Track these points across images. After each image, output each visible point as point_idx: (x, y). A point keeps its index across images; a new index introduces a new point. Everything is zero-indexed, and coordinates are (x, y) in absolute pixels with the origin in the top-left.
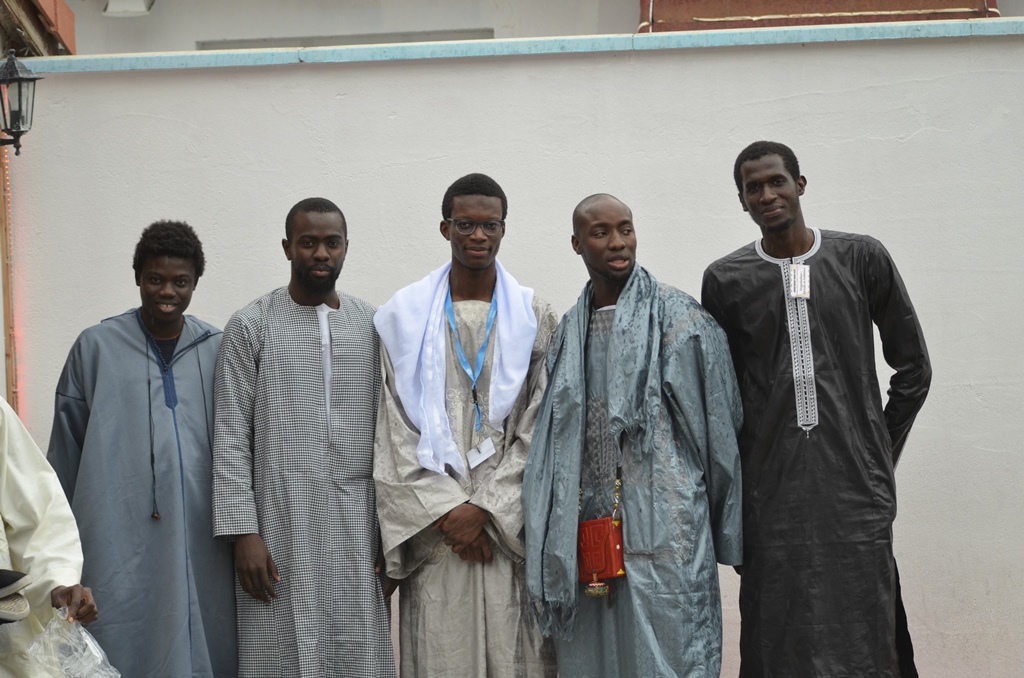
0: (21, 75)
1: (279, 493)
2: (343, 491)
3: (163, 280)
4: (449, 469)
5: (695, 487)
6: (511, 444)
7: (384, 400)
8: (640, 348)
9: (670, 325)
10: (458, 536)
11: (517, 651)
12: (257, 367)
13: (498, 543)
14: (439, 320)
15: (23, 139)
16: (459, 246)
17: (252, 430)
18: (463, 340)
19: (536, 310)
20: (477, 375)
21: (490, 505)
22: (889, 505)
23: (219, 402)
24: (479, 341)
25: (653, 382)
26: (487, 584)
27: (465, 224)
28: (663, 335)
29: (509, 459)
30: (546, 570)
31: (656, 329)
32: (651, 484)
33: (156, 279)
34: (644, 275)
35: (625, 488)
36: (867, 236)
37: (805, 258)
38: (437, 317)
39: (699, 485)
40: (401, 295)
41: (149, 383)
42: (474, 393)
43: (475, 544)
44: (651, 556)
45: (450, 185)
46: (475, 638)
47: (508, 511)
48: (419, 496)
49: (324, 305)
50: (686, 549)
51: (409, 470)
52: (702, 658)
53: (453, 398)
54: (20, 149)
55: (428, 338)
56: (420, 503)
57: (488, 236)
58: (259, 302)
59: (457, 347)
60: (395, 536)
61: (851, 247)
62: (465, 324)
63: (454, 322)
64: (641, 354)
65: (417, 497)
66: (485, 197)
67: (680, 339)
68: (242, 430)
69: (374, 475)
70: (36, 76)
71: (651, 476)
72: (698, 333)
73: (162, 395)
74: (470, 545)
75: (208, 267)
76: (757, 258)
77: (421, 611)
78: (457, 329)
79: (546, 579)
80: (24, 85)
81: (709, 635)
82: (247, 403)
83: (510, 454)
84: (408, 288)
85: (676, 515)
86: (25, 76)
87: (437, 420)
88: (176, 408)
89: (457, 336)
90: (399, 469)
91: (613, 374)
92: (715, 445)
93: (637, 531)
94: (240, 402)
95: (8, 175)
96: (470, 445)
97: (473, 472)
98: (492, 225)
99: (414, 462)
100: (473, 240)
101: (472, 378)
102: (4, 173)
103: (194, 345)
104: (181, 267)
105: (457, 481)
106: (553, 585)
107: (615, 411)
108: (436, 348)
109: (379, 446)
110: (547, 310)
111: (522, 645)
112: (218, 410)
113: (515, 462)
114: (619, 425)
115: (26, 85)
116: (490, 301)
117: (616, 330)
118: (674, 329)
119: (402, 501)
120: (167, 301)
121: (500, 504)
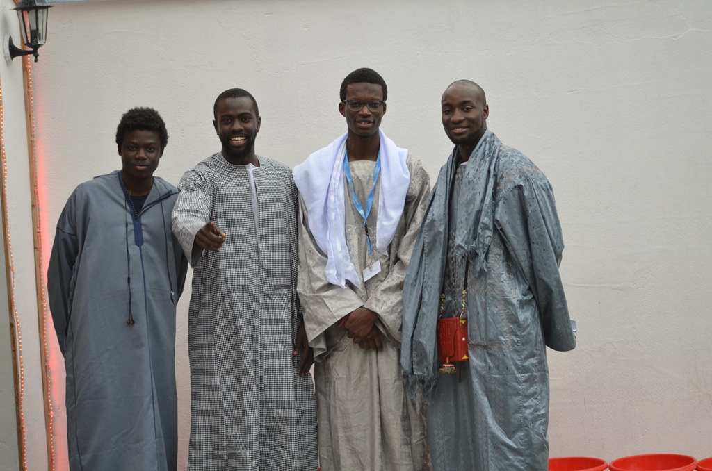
0: (37, 4)
3: (137, 147)
4: (349, 283)
5: (521, 296)
6: (395, 263)
7: (302, 235)
8: (478, 194)
9: (502, 178)
10: (357, 331)
11: (403, 413)
13: (386, 335)
14: (339, 176)
15: (39, 51)
16: (352, 120)
18: (357, 189)
19: (410, 165)
20: (367, 214)
21: (377, 308)
24: (368, 190)
25: (485, 219)
26: (380, 365)
27: (355, 103)
28: (496, 185)
29: (392, 274)
30: (414, 352)
31: (492, 179)
32: (486, 294)
33: (132, 148)
34: (492, 140)
35: (469, 296)
38: (338, 174)
39: (525, 295)
40: (312, 157)
42: (366, 227)
43: (368, 337)
44: (485, 347)
45: (345, 77)
46: (372, 404)
47: (391, 312)
48: (327, 303)
50: (513, 342)
51: (320, 284)
53: (351, 231)
54: (38, 58)
55: (331, 189)
56: (328, 308)
57: (372, 112)
59: (353, 194)
62: (358, 178)
63: (350, 177)
64: (479, 198)
65: (325, 303)
66: (370, 84)
67: (507, 188)
70: (49, 4)
71: (486, 288)
72: (522, 183)
73: (133, 237)
74: (365, 337)
77: (332, 384)
78: (352, 182)
79: (414, 359)
80: (40, 11)
83: (393, 271)
84: (318, 152)
85: (504, 317)
86: (41, 4)
87: (339, 249)
88: (142, 247)
89: (352, 187)
90: (313, 284)
91: (460, 213)
92: (538, 266)
93: (476, 328)
95: (30, 76)
96: (364, 266)
97: (366, 284)
98: (375, 104)
99: (324, 279)
100: (360, 115)
101: (364, 217)
102: (28, 75)
103: (159, 200)
104: (151, 137)
106: (420, 363)
107: (459, 240)
108: (337, 196)
109: (301, 267)
110: (418, 164)
113: (396, 276)
114: (462, 250)
115: (41, 11)
116: (376, 160)
117: (465, 180)
118: (504, 180)
119: (316, 307)
120: (140, 162)
121: (385, 307)
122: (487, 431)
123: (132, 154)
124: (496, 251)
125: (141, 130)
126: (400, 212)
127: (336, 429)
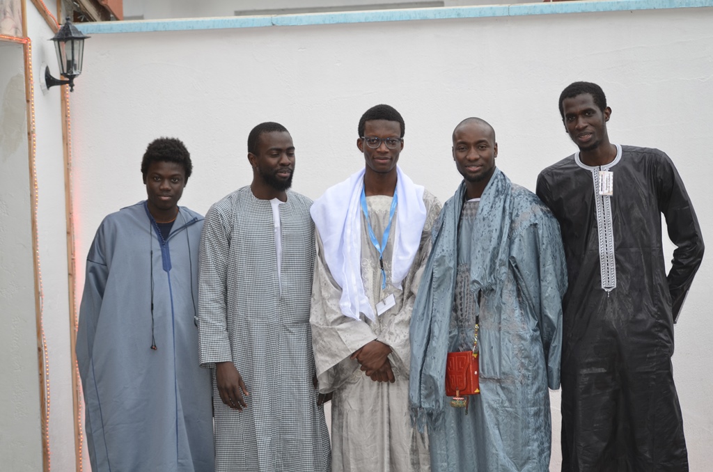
0: (73, 35)
1: (245, 333)
2: (290, 332)
3: (162, 178)
4: (363, 316)
5: (532, 331)
6: (408, 298)
7: (317, 267)
8: (494, 231)
9: (518, 215)
10: (369, 364)
12: (229, 244)
14: (356, 209)
16: (370, 156)
17: (226, 288)
18: (373, 224)
19: (426, 201)
20: (383, 248)
21: (390, 341)
22: (668, 345)
23: (202, 268)
24: (385, 225)
25: (502, 256)
26: (391, 398)
27: (373, 140)
28: (512, 222)
29: (405, 308)
30: (423, 385)
31: (507, 218)
32: (500, 329)
33: (157, 178)
34: (502, 177)
35: (481, 331)
36: (656, 149)
37: (610, 167)
39: (535, 331)
41: (152, 253)
42: (381, 261)
43: (381, 370)
44: (499, 381)
45: (363, 113)
46: (383, 437)
47: (404, 346)
48: (341, 335)
49: (276, 200)
50: (524, 376)
51: (335, 317)
52: (536, 454)
53: (366, 265)
54: (74, 88)
55: (348, 223)
56: (342, 340)
57: (390, 149)
58: (230, 197)
59: (369, 228)
60: (324, 364)
61: (644, 158)
62: (375, 213)
63: (366, 211)
64: (495, 235)
65: (339, 336)
66: (387, 121)
67: (523, 226)
68: (219, 288)
69: (310, 320)
70: (84, 36)
71: (500, 323)
72: (537, 222)
73: (161, 262)
74: (378, 370)
75: (194, 170)
76: (576, 166)
77: (345, 416)
78: (369, 216)
81: (542, 438)
82: (222, 269)
84: (335, 186)
85: (517, 352)
86: (77, 36)
87: (354, 281)
88: (170, 272)
89: (369, 221)
90: (327, 316)
91: (475, 249)
92: (545, 302)
93: (489, 362)
94: (217, 268)
95: (68, 106)
96: (379, 299)
97: (380, 318)
98: (393, 141)
99: (338, 311)
100: (378, 152)
101: (380, 251)
102: (66, 104)
103: (185, 227)
104: (175, 169)
105: (369, 324)
106: (428, 396)
107: (475, 275)
108: (353, 230)
109: (314, 299)
110: (434, 201)
111: (416, 442)
112: (202, 274)
113: (408, 310)
114: (477, 286)
115: (78, 42)
116: (393, 196)
117: (479, 217)
118: (519, 218)
119: (329, 340)
120: (165, 194)
121: (398, 341)
122: (497, 464)
123: (156, 185)
124: (510, 287)
125: (166, 162)
126: (417, 247)
127: (348, 461)
